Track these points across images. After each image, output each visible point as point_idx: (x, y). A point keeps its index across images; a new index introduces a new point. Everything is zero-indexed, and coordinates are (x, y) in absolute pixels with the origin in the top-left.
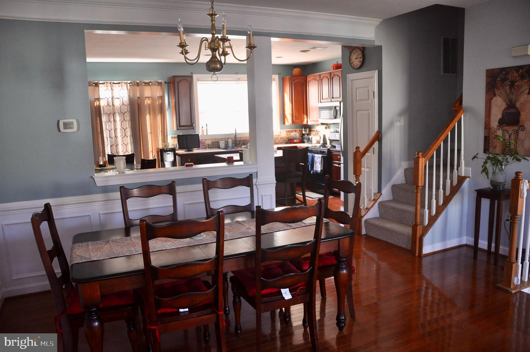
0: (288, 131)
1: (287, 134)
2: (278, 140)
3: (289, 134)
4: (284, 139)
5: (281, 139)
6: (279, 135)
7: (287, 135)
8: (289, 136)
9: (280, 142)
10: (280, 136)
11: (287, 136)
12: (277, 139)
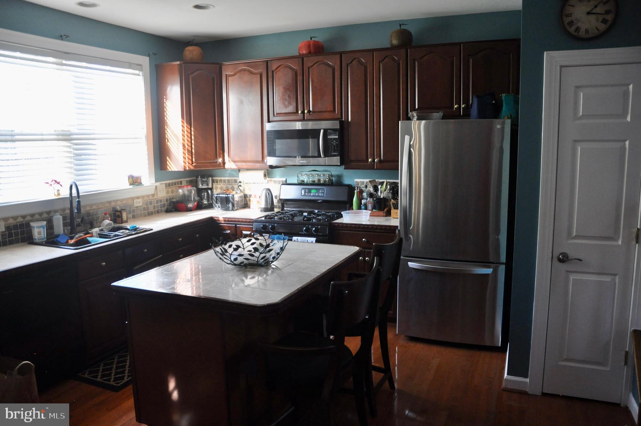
0: (169, 184)
1: (167, 190)
2: (153, 205)
3: (170, 190)
4: (162, 203)
5: (157, 202)
6: (153, 195)
7: (168, 192)
8: (170, 194)
9: (156, 209)
10: (156, 197)
11: (167, 195)
12: (151, 203)
